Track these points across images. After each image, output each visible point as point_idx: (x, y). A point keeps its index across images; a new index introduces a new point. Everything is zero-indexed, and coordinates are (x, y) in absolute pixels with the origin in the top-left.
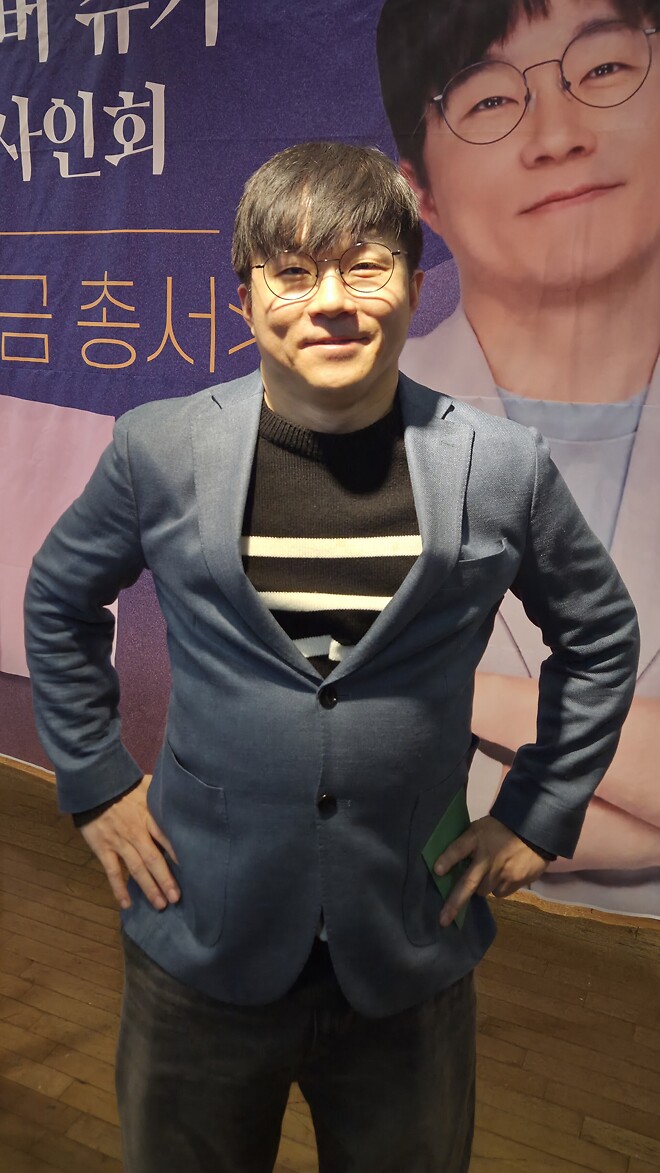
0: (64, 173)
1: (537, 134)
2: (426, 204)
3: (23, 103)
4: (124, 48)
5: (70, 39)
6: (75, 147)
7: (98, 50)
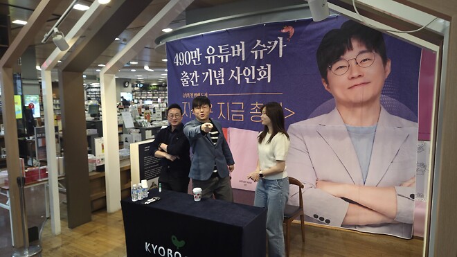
0: (248, 82)
1: (351, 73)
2: (328, 87)
3: (238, 69)
4: (261, 57)
5: (249, 56)
6: (250, 77)
7: (256, 58)
